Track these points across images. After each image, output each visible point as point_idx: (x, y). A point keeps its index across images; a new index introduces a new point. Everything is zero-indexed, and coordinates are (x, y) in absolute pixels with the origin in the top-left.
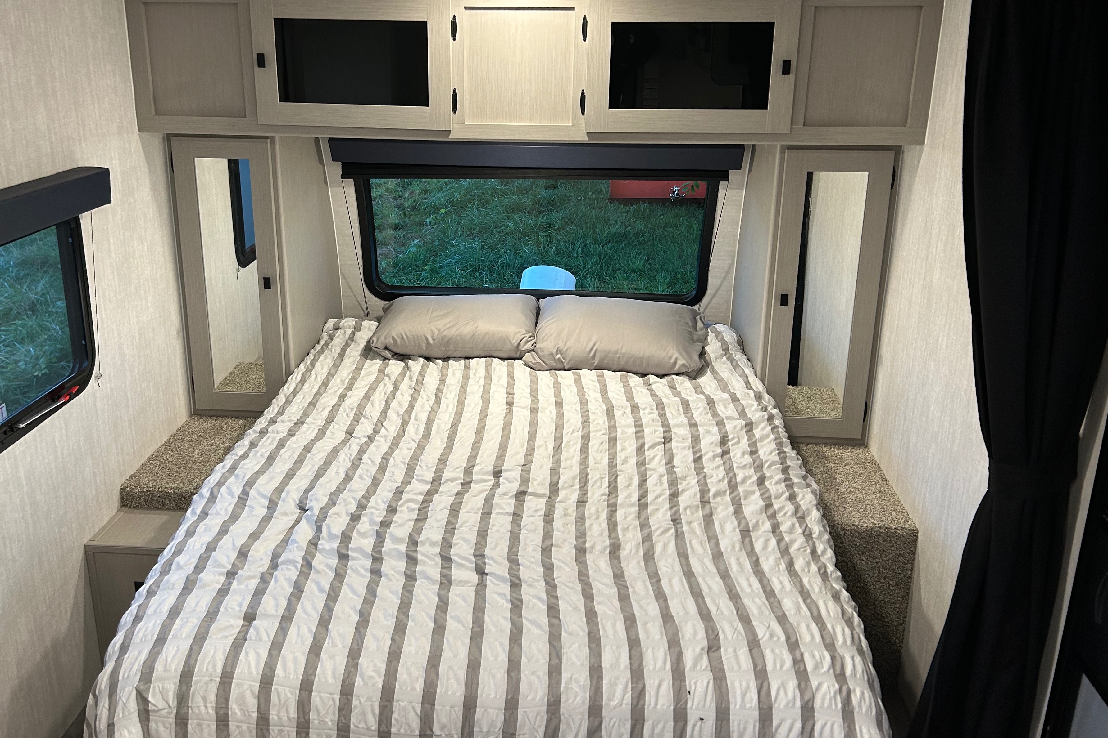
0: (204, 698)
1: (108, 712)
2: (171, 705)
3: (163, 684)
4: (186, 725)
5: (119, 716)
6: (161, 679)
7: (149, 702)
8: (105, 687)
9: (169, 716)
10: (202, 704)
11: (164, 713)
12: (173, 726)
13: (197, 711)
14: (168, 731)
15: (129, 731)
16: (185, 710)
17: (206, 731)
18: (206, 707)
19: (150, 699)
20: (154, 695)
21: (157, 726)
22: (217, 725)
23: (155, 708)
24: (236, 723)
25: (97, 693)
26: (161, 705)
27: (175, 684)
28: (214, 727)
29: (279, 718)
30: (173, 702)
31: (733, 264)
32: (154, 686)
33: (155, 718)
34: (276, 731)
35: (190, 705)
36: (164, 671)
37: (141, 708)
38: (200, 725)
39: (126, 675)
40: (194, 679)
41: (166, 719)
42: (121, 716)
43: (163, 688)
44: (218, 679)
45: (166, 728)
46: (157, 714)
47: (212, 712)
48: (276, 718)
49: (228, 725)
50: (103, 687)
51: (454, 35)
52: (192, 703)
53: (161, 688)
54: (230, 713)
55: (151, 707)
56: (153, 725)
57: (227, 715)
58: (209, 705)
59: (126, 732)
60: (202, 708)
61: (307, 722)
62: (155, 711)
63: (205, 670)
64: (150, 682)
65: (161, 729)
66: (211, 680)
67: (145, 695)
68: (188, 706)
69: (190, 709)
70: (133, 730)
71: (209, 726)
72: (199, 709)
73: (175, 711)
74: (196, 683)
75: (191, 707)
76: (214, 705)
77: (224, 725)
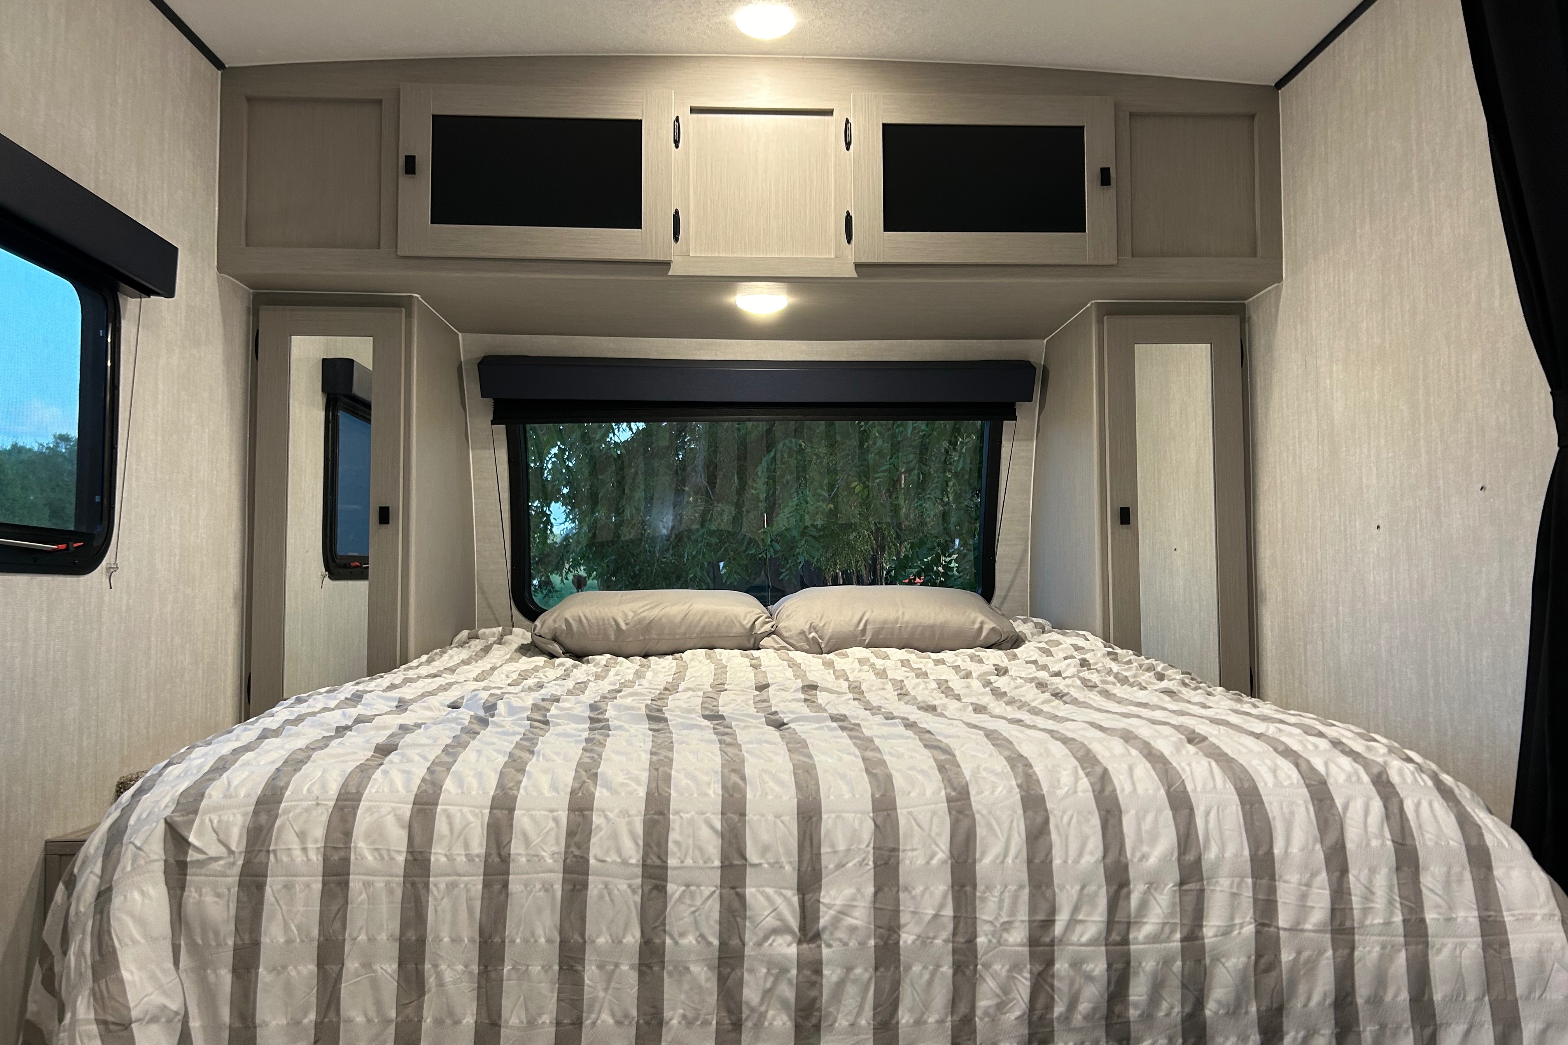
0: (302, 836)
1: (98, 880)
2: (234, 848)
3: (220, 816)
4: (261, 887)
5: (124, 868)
6: (216, 809)
7: (189, 844)
8: (97, 848)
9: (229, 872)
10: (295, 845)
11: (216, 866)
12: (235, 889)
13: (285, 859)
14: (222, 902)
15: (143, 893)
16: (262, 857)
17: (300, 896)
18: (304, 850)
19: (192, 839)
20: (200, 834)
21: (200, 896)
22: (324, 884)
23: (201, 857)
24: (363, 877)
25: (76, 871)
26: (214, 849)
27: (244, 815)
28: (317, 886)
29: (450, 858)
30: (238, 843)
31: (1026, 550)
32: (203, 821)
33: (197, 878)
34: (442, 886)
35: (272, 848)
36: (225, 797)
37: (171, 861)
38: (288, 887)
39: (144, 816)
40: (283, 805)
41: (219, 879)
42: (129, 868)
43: (219, 822)
44: (332, 804)
45: (219, 895)
46: (203, 871)
47: (316, 858)
48: (443, 859)
49: (347, 883)
50: (92, 850)
51: (677, 143)
52: (276, 844)
53: (215, 821)
54: (352, 857)
55: (192, 856)
56: (191, 895)
57: (346, 861)
58: (310, 845)
59: (136, 895)
60: (297, 853)
61: (505, 860)
62: (201, 863)
63: (305, 791)
64: (196, 812)
65: (209, 899)
66: (318, 804)
67: (184, 833)
68: (268, 851)
69: (272, 857)
70: (152, 891)
71: (308, 886)
72: (290, 855)
73: (240, 862)
74: (287, 811)
75: (274, 851)
76: (321, 844)
77: (339, 884)
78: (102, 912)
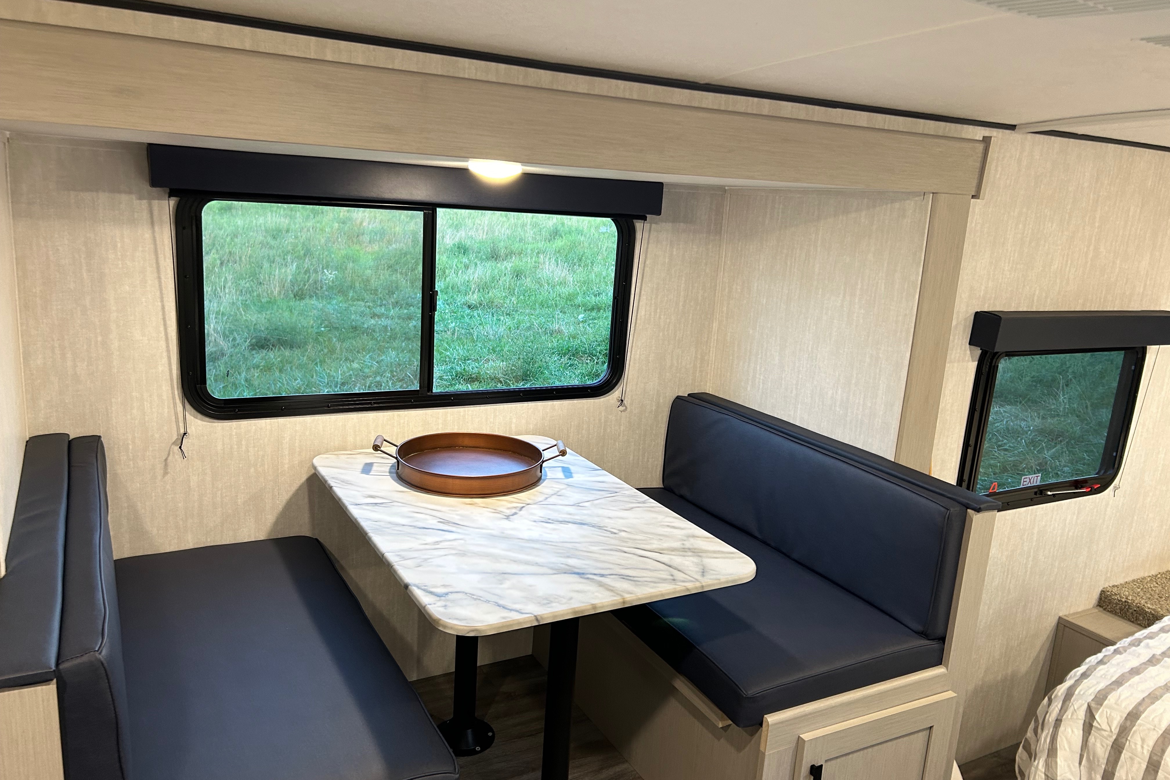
0: (1143, 740)
1: (1058, 711)
2: (1113, 730)
3: (1111, 712)
4: (1120, 753)
5: (1068, 716)
6: (1110, 707)
7: (1095, 719)
8: (1062, 695)
9: (1109, 738)
10: (1139, 743)
11: (1105, 734)
12: (1109, 748)
13: (1133, 747)
14: (1103, 750)
15: (1072, 731)
16: (1124, 740)
17: (1136, 766)
18: (1142, 747)
19: (1097, 717)
20: (1101, 716)
21: (1096, 741)
22: (1147, 766)
23: (1099, 726)
24: (1165, 774)
25: (1053, 697)
26: (1105, 726)
27: (1121, 717)
28: (1144, 766)
30: (1116, 728)
32: (1103, 710)
33: (1095, 734)
35: (1129, 738)
36: (1115, 704)
37: (1087, 721)
38: (1132, 759)
39: (1082, 693)
40: (1139, 721)
41: (1104, 740)
42: (1069, 717)
43: (1110, 715)
44: (1161, 732)
45: (1103, 746)
46: (1099, 732)
47: (1147, 754)
49: (1157, 772)
50: (1060, 694)
52: (1131, 737)
53: (1108, 714)
54: (1163, 762)
55: (1095, 724)
56: (1092, 739)
57: (1159, 763)
58: (1145, 746)
59: (1070, 730)
60: (1139, 747)
62: (1098, 729)
63: (1151, 719)
64: (1101, 705)
65: (1098, 745)
66: (1154, 729)
67: (1095, 713)
68: (1127, 739)
69: (1128, 742)
70: (1076, 732)
71: (1140, 763)
72: (1136, 746)
73: (1114, 737)
74: (1140, 725)
75: (1130, 741)
76: (1150, 749)
77: (1154, 770)
78: (1056, 728)
